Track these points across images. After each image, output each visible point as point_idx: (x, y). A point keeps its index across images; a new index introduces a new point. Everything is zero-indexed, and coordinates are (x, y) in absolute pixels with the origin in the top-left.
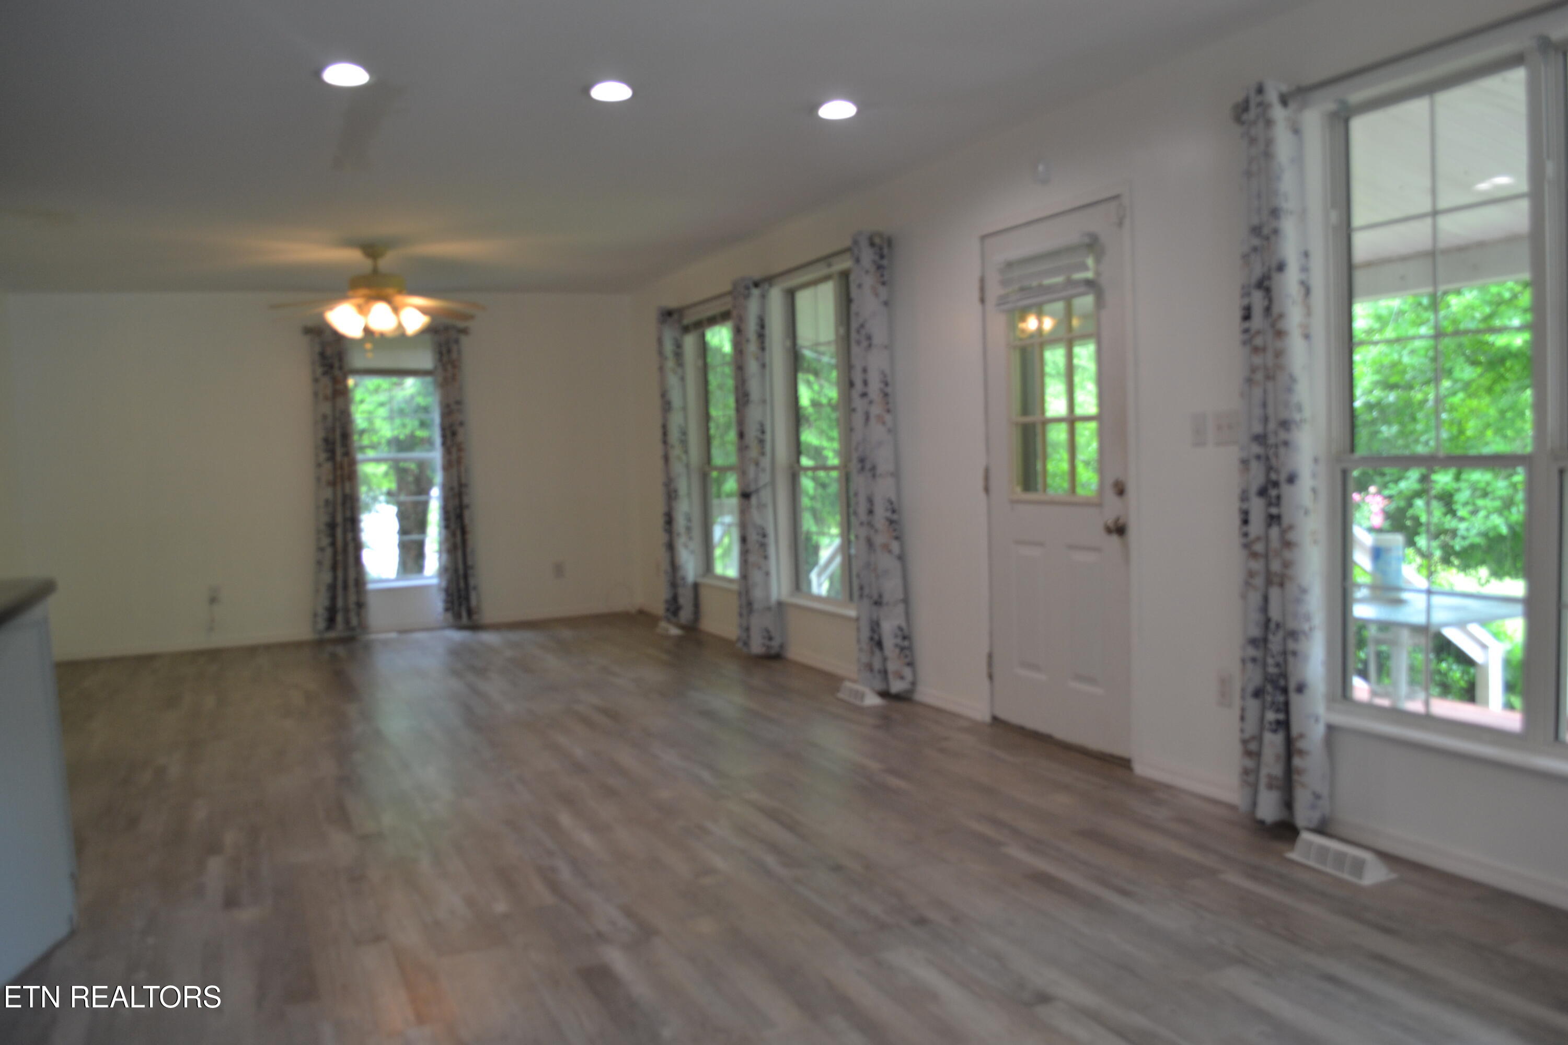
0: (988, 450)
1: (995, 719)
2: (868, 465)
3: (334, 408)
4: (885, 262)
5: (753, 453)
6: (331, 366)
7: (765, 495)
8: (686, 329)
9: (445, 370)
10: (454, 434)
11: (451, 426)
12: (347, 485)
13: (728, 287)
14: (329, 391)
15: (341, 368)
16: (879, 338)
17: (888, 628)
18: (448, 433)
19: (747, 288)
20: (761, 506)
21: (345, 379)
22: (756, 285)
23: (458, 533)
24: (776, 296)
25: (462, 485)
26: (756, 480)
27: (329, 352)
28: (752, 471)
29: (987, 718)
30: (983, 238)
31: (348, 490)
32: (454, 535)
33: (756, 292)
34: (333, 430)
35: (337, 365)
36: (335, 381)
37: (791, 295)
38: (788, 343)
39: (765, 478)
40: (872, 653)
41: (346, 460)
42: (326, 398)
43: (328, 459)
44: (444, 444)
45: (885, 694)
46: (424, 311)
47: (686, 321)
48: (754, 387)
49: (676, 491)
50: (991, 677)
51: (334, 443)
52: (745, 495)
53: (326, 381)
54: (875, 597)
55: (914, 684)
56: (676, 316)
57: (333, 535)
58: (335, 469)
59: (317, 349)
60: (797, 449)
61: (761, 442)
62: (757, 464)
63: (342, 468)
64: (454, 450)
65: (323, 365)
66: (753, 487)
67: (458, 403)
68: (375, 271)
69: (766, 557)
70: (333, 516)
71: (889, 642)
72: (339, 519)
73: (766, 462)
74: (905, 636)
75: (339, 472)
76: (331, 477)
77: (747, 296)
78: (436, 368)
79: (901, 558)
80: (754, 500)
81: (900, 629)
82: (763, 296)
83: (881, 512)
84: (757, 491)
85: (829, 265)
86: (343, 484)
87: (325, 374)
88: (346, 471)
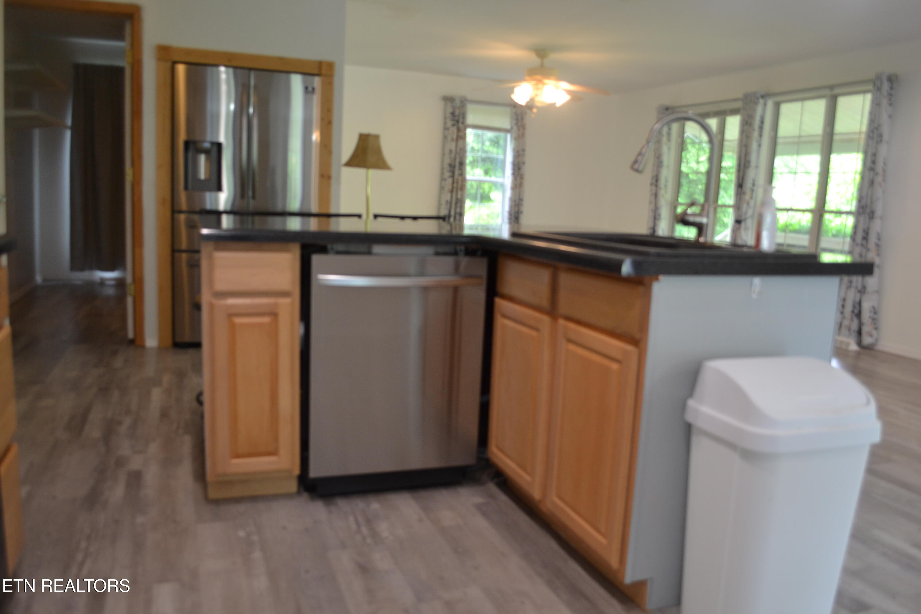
3: (457, 146)
5: (747, 197)
6: (458, 122)
7: (747, 225)
8: (675, 120)
9: (519, 129)
10: (519, 169)
11: (519, 163)
12: (459, 193)
13: (740, 95)
14: (455, 136)
15: (463, 123)
17: (866, 306)
18: (517, 169)
19: (758, 99)
20: (747, 229)
21: (465, 130)
22: (763, 97)
24: (770, 104)
25: (521, 200)
26: (746, 213)
27: (457, 112)
31: (459, 196)
33: (761, 101)
34: (455, 159)
35: (461, 120)
36: (459, 130)
37: (777, 106)
38: (772, 135)
39: (750, 212)
40: (852, 320)
41: (460, 178)
42: (452, 140)
43: (450, 177)
44: (513, 174)
45: (859, 343)
47: (676, 115)
48: (753, 157)
49: (659, 215)
51: (454, 167)
52: (738, 222)
53: (454, 129)
54: (860, 287)
55: (877, 340)
58: (453, 183)
59: (450, 110)
61: (752, 190)
63: (457, 182)
64: (518, 178)
65: (453, 120)
66: (743, 217)
67: (524, 150)
68: (542, 65)
70: (450, 211)
71: (866, 315)
72: (452, 213)
73: (752, 203)
74: (875, 311)
75: (455, 185)
76: (450, 187)
77: (756, 103)
78: (512, 128)
79: (879, 266)
80: (743, 225)
81: (874, 308)
82: (765, 104)
84: (745, 220)
86: (457, 192)
87: (453, 125)
88: (460, 185)
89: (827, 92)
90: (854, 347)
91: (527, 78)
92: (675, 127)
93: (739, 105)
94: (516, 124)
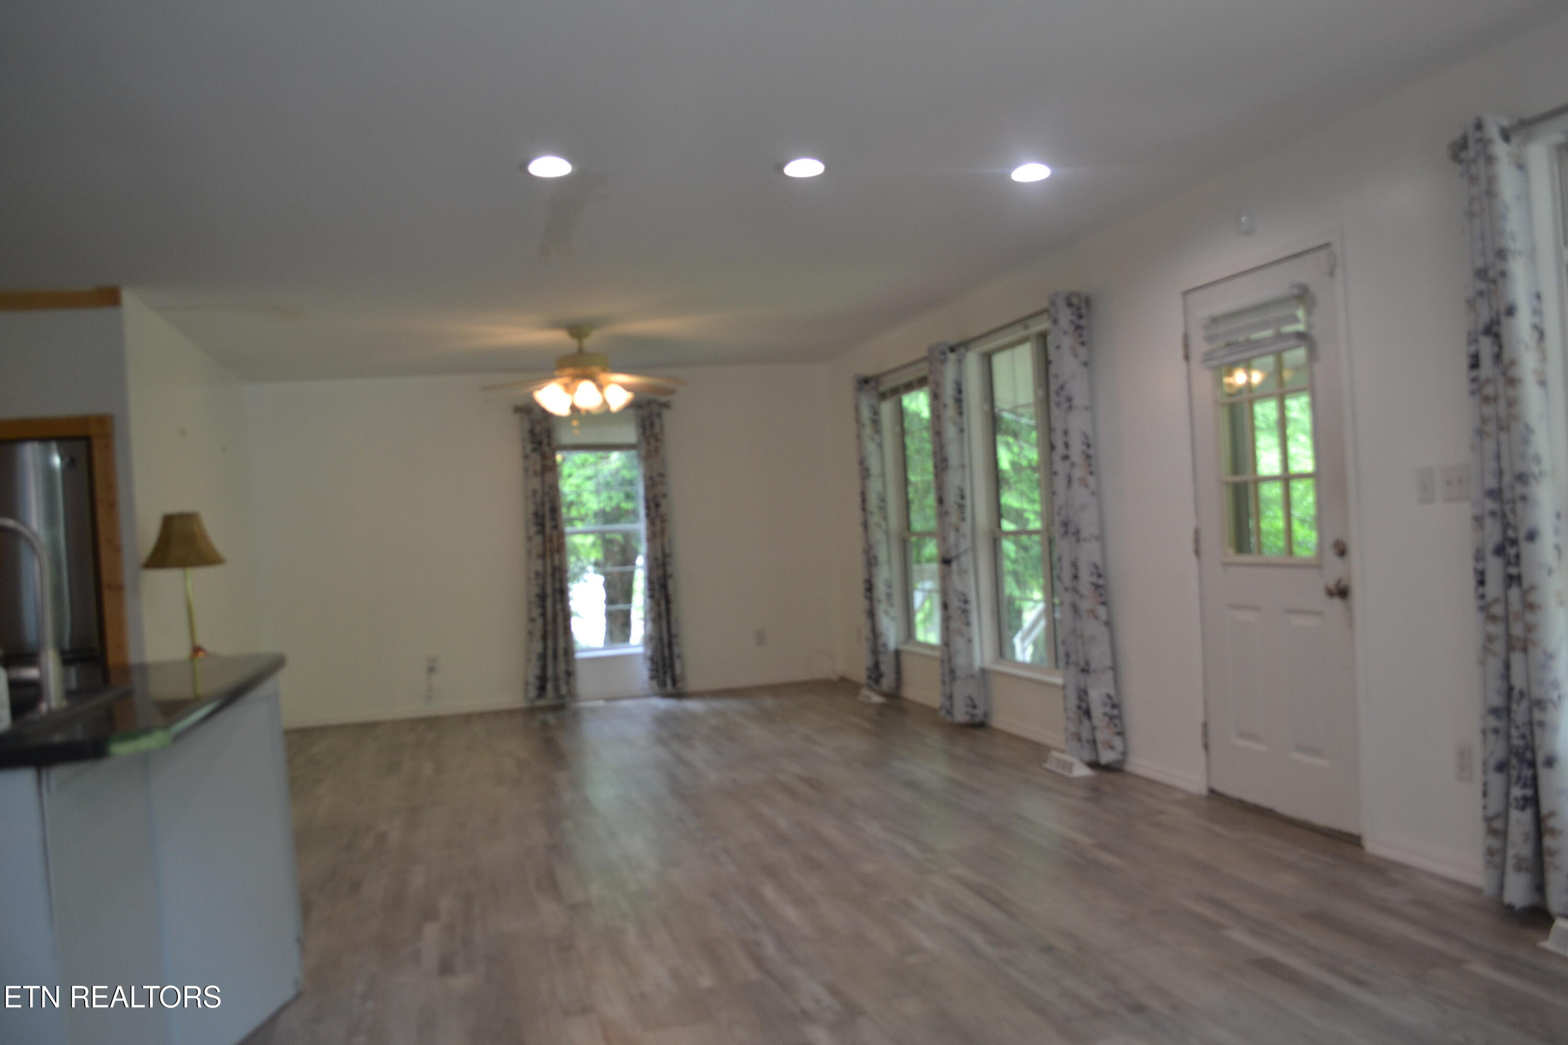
0: (1197, 512)
1: (1212, 791)
2: (1072, 529)
3: (543, 482)
4: (1083, 322)
5: (953, 518)
6: (540, 443)
7: (966, 561)
8: (883, 396)
9: (648, 443)
10: (657, 505)
11: (655, 498)
12: (556, 557)
13: (924, 353)
14: (538, 467)
15: (549, 444)
16: (1080, 400)
17: (1096, 696)
18: (652, 506)
19: (944, 353)
20: (963, 572)
21: (554, 455)
22: (952, 349)
23: (663, 603)
24: (972, 360)
25: (666, 556)
26: (957, 546)
27: (538, 429)
28: (952, 536)
29: (1204, 791)
30: (1186, 293)
31: (557, 563)
32: (658, 604)
33: (952, 357)
34: (543, 504)
35: (545, 441)
36: (544, 457)
37: (987, 358)
38: (986, 407)
39: (966, 544)
40: (1080, 722)
41: (555, 533)
42: (535, 473)
43: (538, 533)
44: (648, 515)
45: (1094, 765)
46: (627, 387)
47: (882, 388)
48: (952, 452)
49: (875, 558)
50: (1206, 747)
51: (543, 517)
52: (946, 562)
53: (535, 457)
54: (1082, 664)
55: (1124, 754)
56: (872, 384)
57: (543, 607)
58: (544, 542)
59: (527, 426)
60: (998, 512)
61: (961, 507)
62: (957, 530)
63: (551, 541)
64: (658, 522)
65: (533, 442)
66: (953, 553)
67: (662, 475)
68: (581, 351)
69: (968, 624)
70: (543, 587)
71: (1098, 711)
72: (549, 590)
73: (966, 527)
74: (1115, 705)
75: (548, 545)
76: (541, 550)
77: (943, 362)
78: (639, 442)
79: (1108, 624)
80: (954, 566)
81: (1109, 697)
82: (960, 361)
83: (1086, 577)
84: (958, 556)
85: (1026, 327)
86: (552, 556)
87: (534, 450)
88: (555, 544)
91: (557, 373)
93: (921, 372)
94: (643, 436)
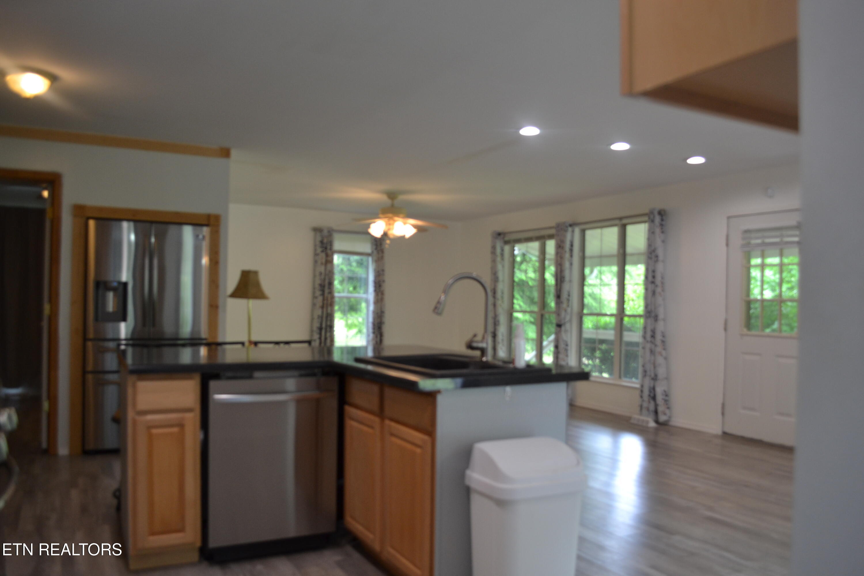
0: (727, 311)
1: (725, 433)
2: (653, 315)
3: (325, 269)
4: (664, 223)
5: (564, 305)
6: (326, 248)
7: (568, 326)
8: (506, 242)
9: (378, 253)
10: (380, 286)
11: (379, 282)
12: (329, 309)
13: (553, 224)
14: (324, 261)
15: (331, 249)
16: (661, 258)
17: (659, 390)
18: (378, 286)
19: (567, 227)
20: (566, 331)
21: (332, 255)
22: (571, 225)
23: (379, 336)
24: (577, 230)
25: (382, 312)
26: (564, 319)
27: (325, 241)
28: (563, 314)
29: (719, 432)
30: (729, 218)
31: (329, 311)
32: (377, 337)
33: (570, 229)
34: (325, 280)
35: (329, 247)
36: (327, 255)
37: (583, 232)
38: (581, 254)
39: (568, 318)
40: (649, 402)
41: (329, 296)
42: (322, 264)
43: (321, 295)
44: (375, 291)
45: (657, 422)
47: (507, 239)
48: (567, 273)
49: (498, 321)
50: (723, 414)
51: (324, 287)
52: (559, 326)
53: (323, 255)
54: (653, 375)
55: (670, 417)
56: (502, 236)
57: (320, 334)
58: (324, 300)
59: (319, 239)
60: (582, 305)
61: (568, 300)
62: (566, 311)
63: (327, 300)
64: (380, 294)
65: (322, 247)
66: (563, 322)
67: (383, 270)
68: (393, 206)
69: (567, 356)
70: (321, 324)
71: (660, 398)
72: (324, 326)
73: (569, 310)
74: (666, 394)
75: (325, 302)
76: (321, 304)
77: (566, 231)
78: (373, 252)
79: (666, 358)
80: (563, 328)
81: (665, 391)
82: (573, 231)
83: (659, 337)
84: (565, 324)
86: (327, 307)
87: (322, 251)
88: (329, 302)
89: (617, 222)
90: (652, 424)
91: (381, 216)
92: (507, 248)
93: (553, 231)
94: (376, 249)
